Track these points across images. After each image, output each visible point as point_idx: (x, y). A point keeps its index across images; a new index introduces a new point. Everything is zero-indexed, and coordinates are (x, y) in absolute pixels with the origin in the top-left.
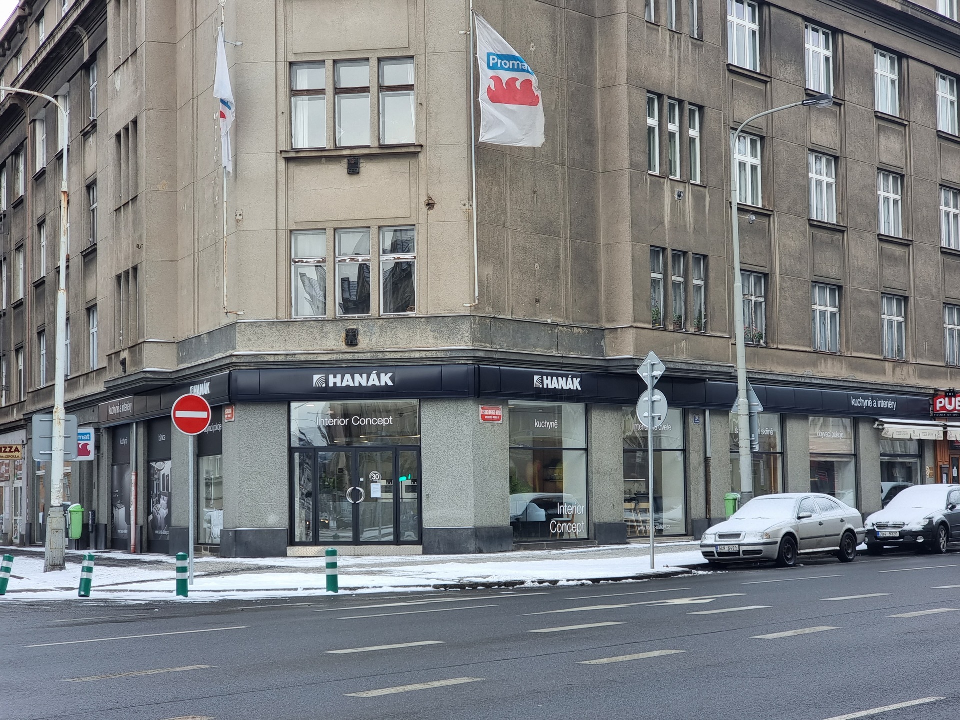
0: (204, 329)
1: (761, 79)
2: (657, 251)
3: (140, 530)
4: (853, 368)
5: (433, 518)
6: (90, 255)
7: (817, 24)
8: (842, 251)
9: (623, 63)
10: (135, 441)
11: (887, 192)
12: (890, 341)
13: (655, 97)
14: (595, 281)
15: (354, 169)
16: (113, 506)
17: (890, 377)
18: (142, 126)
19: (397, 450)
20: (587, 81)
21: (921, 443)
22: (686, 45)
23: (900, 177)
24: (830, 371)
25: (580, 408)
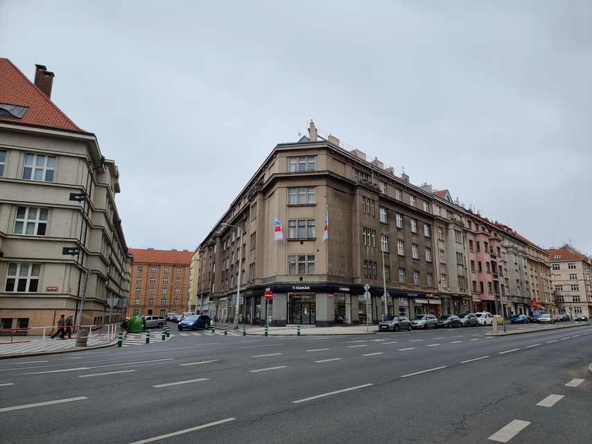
0: (269, 276)
1: (387, 225)
2: (366, 261)
3: (253, 320)
4: (408, 287)
5: (318, 318)
6: (244, 260)
7: (399, 213)
8: (405, 262)
9: (358, 221)
10: (252, 300)
11: (414, 249)
12: (416, 281)
13: (365, 229)
14: (352, 268)
15: (302, 243)
16: (247, 314)
17: (416, 290)
18: (257, 233)
19: (310, 303)
20: (351, 225)
21: (423, 304)
22: (371, 217)
23: (417, 246)
24: (403, 288)
25: (349, 295)
